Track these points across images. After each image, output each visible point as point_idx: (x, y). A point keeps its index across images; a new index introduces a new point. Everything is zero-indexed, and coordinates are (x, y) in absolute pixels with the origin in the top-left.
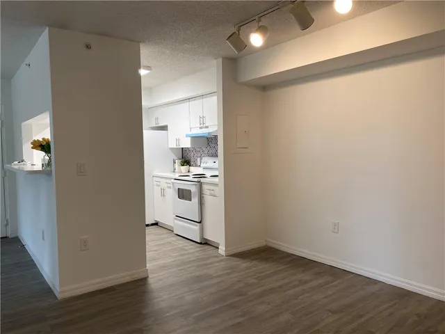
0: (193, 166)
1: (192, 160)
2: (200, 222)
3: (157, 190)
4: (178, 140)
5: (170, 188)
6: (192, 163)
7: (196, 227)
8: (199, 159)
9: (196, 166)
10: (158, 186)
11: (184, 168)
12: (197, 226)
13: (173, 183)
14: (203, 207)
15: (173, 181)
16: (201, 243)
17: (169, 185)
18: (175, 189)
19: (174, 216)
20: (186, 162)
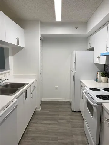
10: (82, 89)
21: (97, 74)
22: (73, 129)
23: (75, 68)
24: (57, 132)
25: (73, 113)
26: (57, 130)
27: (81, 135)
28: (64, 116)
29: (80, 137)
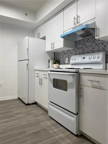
0: (62, 64)
1: (62, 60)
2: (77, 114)
3: (37, 80)
4: (53, 44)
5: (46, 78)
6: (61, 62)
7: (73, 119)
8: (67, 59)
9: (65, 64)
10: (38, 77)
11: (55, 66)
12: (73, 117)
13: (49, 74)
14: (81, 99)
15: (49, 72)
16: (77, 136)
17: (46, 76)
18: (50, 79)
19: (49, 101)
20: (57, 61)
21: (49, 62)
22: (37, 118)
23: (29, 56)
24: (21, 126)
25: (28, 106)
26: (19, 124)
27: (48, 120)
28: (19, 111)
29: (48, 122)
